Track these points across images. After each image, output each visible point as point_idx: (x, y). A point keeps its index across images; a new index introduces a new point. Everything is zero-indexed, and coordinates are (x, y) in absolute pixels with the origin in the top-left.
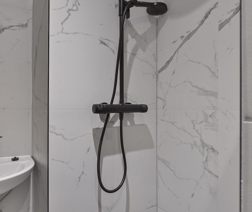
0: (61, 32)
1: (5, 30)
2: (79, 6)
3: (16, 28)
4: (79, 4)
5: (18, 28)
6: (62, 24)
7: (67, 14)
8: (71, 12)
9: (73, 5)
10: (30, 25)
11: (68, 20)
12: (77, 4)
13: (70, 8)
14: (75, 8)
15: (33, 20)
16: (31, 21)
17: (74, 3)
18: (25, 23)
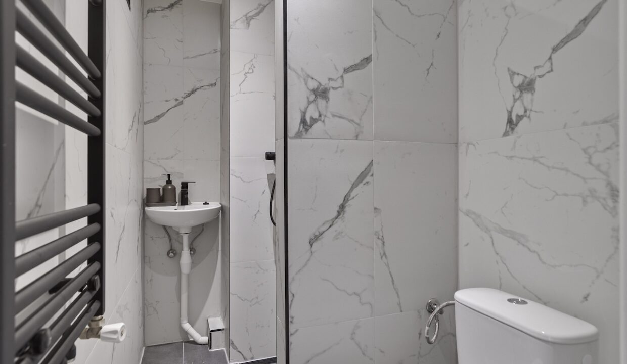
0: (240, 92)
1: (198, 91)
2: (254, 69)
3: (206, 87)
4: (254, 67)
5: (208, 87)
6: (240, 85)
7: (244, 77)
8: (248, 75)
9: (249, 69)
10: (219, 84)
11: (245, 82)
12: (252, 67)
13: (247, 72)
14: (251, 71)
15: (221, 79)
16: (219, 80)
17: (250, 66)
18: (214, 82)
